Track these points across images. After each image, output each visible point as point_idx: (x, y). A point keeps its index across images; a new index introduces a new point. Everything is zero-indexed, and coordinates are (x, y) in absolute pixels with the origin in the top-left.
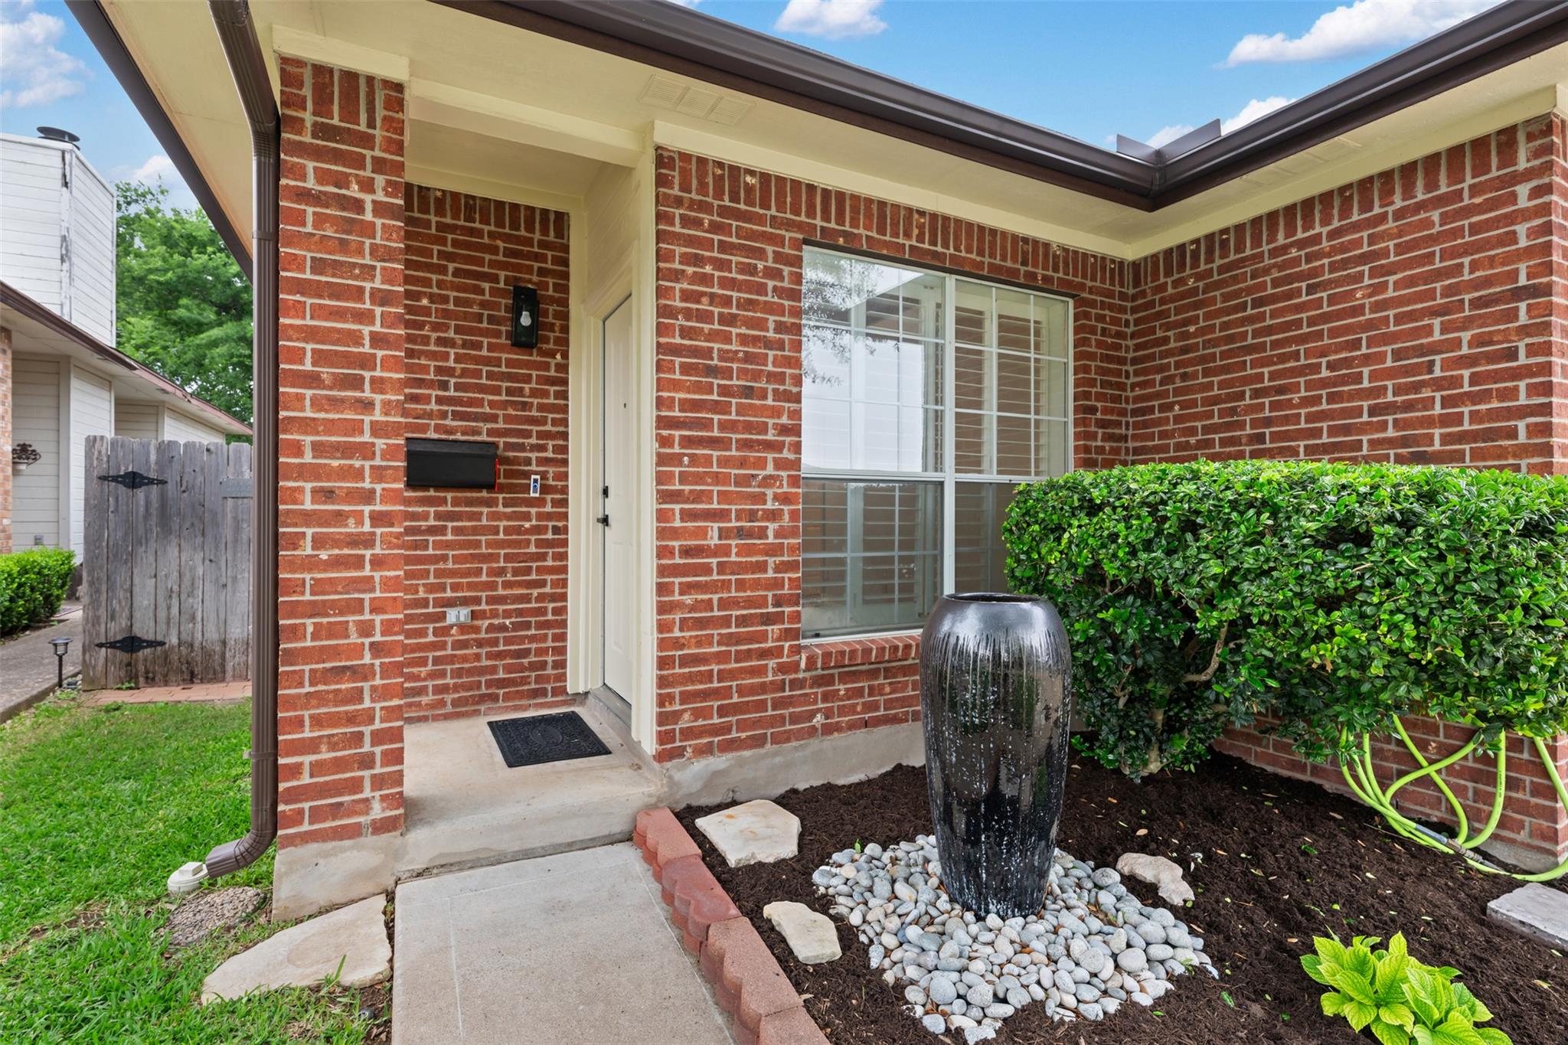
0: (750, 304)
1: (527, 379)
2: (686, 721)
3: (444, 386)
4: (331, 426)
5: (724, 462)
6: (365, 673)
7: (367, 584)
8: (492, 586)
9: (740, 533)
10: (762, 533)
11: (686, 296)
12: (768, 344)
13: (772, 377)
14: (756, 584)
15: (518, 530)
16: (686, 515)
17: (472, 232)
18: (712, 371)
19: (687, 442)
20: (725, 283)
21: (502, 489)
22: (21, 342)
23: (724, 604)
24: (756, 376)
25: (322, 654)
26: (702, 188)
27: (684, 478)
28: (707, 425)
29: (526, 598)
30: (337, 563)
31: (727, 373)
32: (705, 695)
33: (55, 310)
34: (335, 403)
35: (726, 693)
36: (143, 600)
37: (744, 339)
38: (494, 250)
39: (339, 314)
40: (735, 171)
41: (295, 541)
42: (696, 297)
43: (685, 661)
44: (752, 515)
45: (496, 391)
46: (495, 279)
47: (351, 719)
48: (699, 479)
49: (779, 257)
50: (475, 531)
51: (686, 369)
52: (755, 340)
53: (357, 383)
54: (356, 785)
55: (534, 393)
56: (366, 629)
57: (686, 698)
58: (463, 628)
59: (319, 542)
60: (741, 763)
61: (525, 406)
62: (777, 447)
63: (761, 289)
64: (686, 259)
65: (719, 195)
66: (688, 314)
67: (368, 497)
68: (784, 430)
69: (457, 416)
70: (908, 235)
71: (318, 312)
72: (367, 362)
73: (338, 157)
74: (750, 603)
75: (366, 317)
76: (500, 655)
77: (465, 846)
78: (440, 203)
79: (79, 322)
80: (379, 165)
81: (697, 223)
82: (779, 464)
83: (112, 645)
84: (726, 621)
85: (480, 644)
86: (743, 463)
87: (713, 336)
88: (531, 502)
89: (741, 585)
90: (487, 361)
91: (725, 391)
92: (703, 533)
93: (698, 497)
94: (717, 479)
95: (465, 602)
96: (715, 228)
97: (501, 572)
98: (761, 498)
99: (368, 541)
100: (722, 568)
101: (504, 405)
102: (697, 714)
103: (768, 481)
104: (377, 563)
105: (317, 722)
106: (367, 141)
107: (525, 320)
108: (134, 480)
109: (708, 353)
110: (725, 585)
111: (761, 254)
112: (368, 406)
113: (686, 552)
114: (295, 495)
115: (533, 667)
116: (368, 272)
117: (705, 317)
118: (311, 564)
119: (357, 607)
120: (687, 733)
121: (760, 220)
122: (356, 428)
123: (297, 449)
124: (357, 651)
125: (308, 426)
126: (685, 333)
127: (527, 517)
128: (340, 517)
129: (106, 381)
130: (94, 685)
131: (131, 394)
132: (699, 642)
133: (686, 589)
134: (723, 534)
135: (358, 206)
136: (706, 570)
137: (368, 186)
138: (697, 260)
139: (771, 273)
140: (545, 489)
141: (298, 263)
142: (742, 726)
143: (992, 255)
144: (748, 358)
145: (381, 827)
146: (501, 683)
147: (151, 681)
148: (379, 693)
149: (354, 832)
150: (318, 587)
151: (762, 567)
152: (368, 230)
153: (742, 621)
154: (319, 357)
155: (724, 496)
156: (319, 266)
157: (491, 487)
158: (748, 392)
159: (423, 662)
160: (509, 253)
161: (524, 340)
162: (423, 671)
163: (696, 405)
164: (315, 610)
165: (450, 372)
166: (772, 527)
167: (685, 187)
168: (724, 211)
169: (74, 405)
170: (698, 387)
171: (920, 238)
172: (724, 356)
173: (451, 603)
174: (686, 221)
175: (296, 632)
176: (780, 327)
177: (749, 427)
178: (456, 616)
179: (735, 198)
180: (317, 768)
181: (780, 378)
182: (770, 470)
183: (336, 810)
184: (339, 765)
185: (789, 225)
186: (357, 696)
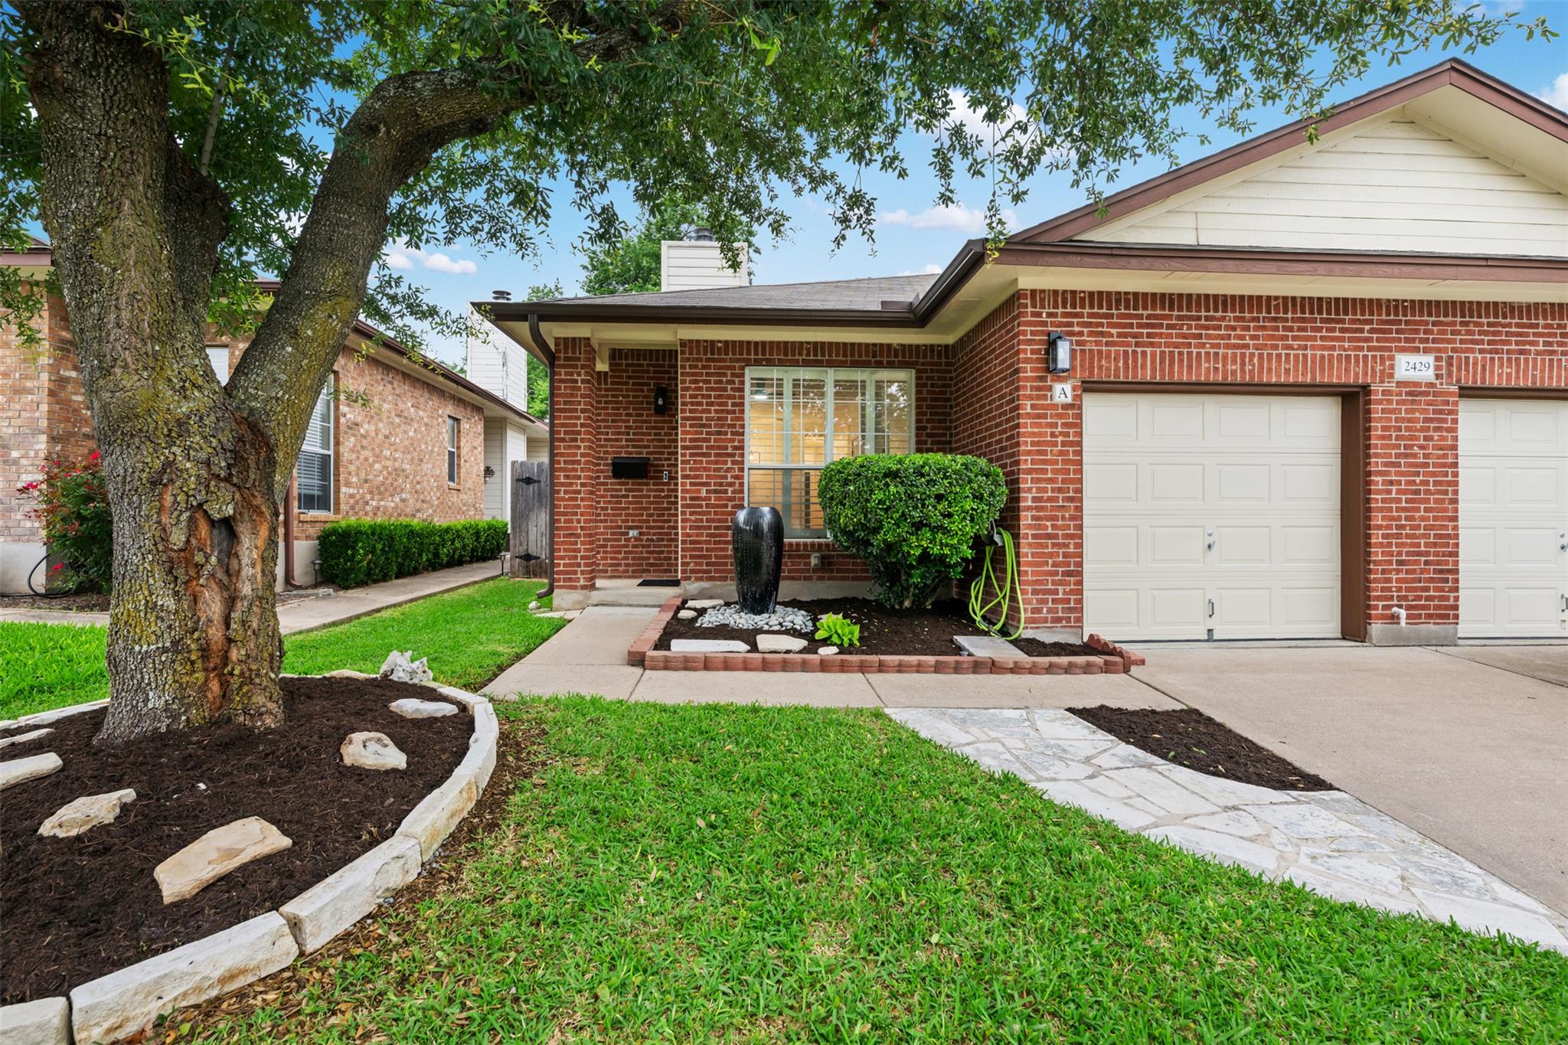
0: (720, 397)
1: (662, 428)
2: (692, 566)
3: (628, 434)
4: (569, 455)
5: (708, 462)
6: (578, 535)
7: (579, 506)
8: (648, 521)
9: (715, 492)
10: (726, 492)
11: (691, 396)
12: (728, 412)
13: (729, 426)
14: (723, 513)
15: (659, 497)
16: (692, 484)
17: (640, 365)
18: (704, 426)
19: (692, 455)
20: (708, 389)
21: (652, 478)
22: (487, 412)
23: (708, 521)
24: (722, 426)
25: (567, 528)
26: (698, 352)
27: (691, 469)
28: (701, 447)
29: (662, 528)
30: (571, 499)
31: (710, 426)
32: (700, 557)
33: (498, 394)
34: (570, 447)
35: (710, 557)
36: (532, 537)
37: (717, 411)
38: (648, 372)
39: (570, 418)
40: (713, 342)
41: (558, 492)
42: (696, 396)
43: (691, 542)
44: (721, 484)
45: (649, 434)
46: (648, 385)
47: (574, 550)
48: (697, 469)
49: (733, 375)
50: (641, 497)
51: (691, 426)
52: (722, 411)
53: (576, 440)
54: (575, 573)
55: (666, 434)
56: (579, 521)
57: (692, 557)
58: (636, 539)
59: (566, 492)
60: (715, 587)
61: (662, 440)
62: (732, 455)
63: (725, 390)
64: (691, 382)
65: (705, 353)
66: (692, 404)
67: (579, 477)
68: (735, 448)
69: (634, 446)
70: (800, 354)
71: (566, 418)
72: (579, 433)
73: (571, 366)
74: (720, 521)
75: (578, 418)
76: (652, 552)
77: (610, 599)
78: (626, 355)
79: (511, 401)
80: (583, 367)
81: (696, 367)
82: (733, 463)
83: (520, 557)
84: (709, 528)
85: (643, 546)
86: (716, 463)
87: (703, 411)
88: (664, 484)
89: (716, 513)
90: (646, 422)
91: (708, 433)
92: (699, 491)
93: (696, 477)
94: (705, 469)
95: (636, 528)
96: (704, 367)
97: (652, 515)
98: (726, 477)
99: (579, 492)
100: (707, 506)
101: (652, 441)
102: (696, 564)
103: (728, 470)
104: (582, 499)
105: (565, 550)
106: (578, 359)
107: (660, 402)
108: (529, 481)
109: (701, 419)
110: (709, 513)
111: (725, 375)
112: (579, 447)
113: (692, 499)
114: (558, 477)
115: (666, 559)
116: (579, 403)
117: (700, 404)
118: (563, 499)
119: (576, 514)
120: (693, 571)
121: (724, 360)
122: (576, 455)
123: (559, 462)
124: (576, 528)
125: (562, 455)
126: (691, 411)
127: (663, 490)
128: (571, 484)
129: (522, 429)
130: (514, 575)
131: (534, 435)
132: (698, 535)
133: (691, 514)
134: (708, 492)
135: (576, 381)
136: (701, 506)
137: (579, 374)
138: (696, 382)
139: (729, 382)
140: (670, 478)
141: (559, 403)
142: (716, 571)
143: (852, 355)
144: (719, 419)
145: (584, 587)
146: (652, 565)
147: (535, 576)
148: (583, 543)
149: (574, 588)
150: (565, 507)
151: (726, 506)
152: (579, 389)
153: (716, 528)
154: (566, 433)
155: (708, 477)
156: (565, 403)
157: (646, 477)
158: (719, 433)
159: (620, 552)
160: (655, 372)
161: (660, 411)
162: (620, 556)
163: (696, 440)
164: (564, 514)
165: (630, 427)
166: (730, 489)
167: (691, 353)
168: (707, 360)
169: (509, 444)
170: (697, 433)
171: (808, 355)
172: (708, 419)
173: (631, 528)
174: (691, 367)
175: (559, 521)
176: (734, 405)
177: (719, 448)
178: (633, 533)
179: (713, 353)
180: (565, 565)
181: (734, 426)
182: (729, 465)
183: (570, 580)
184: (571, 565)
185: (738, 360)
186: (576, 543)
